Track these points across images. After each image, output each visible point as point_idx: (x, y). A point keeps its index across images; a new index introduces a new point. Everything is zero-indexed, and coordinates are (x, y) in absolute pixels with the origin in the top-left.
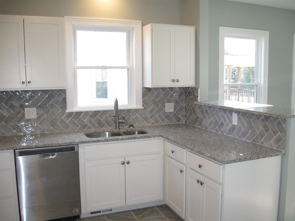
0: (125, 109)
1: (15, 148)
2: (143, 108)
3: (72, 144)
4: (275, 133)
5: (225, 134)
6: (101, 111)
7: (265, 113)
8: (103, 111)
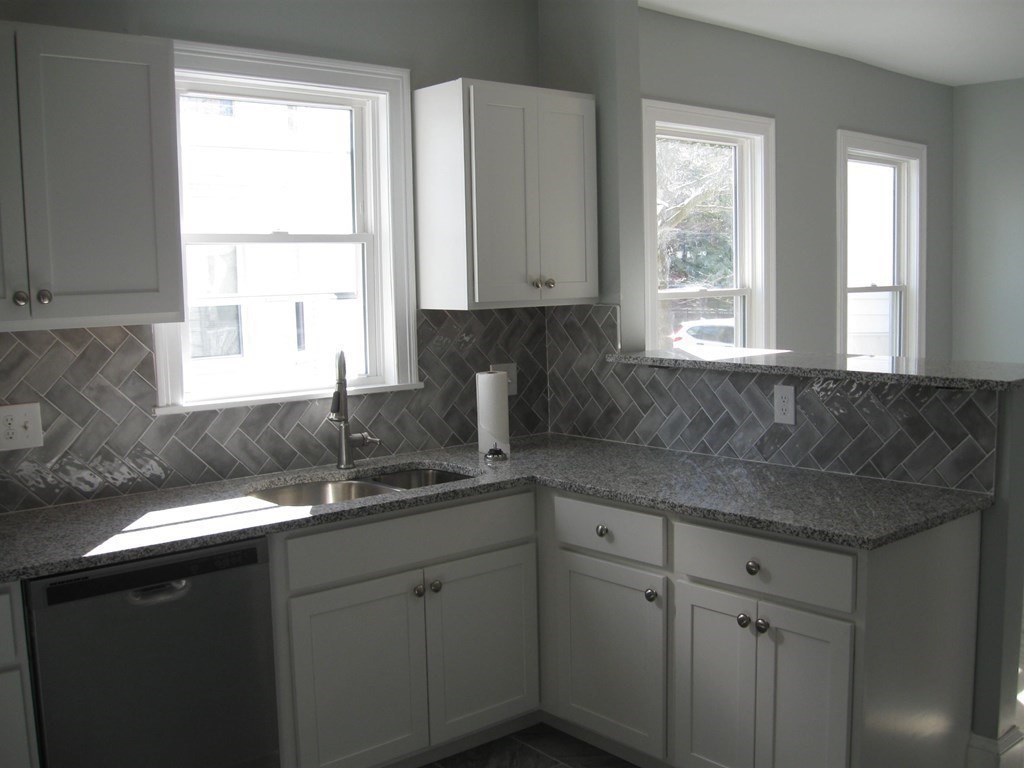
0: (362, 393)
1: (32, 571)
2: (421, 385)
3: (246, 537)
4: (954, 440)
5: (741, 459)
6: (282, 403)
7: (927, 377)
8: (288, 403)
